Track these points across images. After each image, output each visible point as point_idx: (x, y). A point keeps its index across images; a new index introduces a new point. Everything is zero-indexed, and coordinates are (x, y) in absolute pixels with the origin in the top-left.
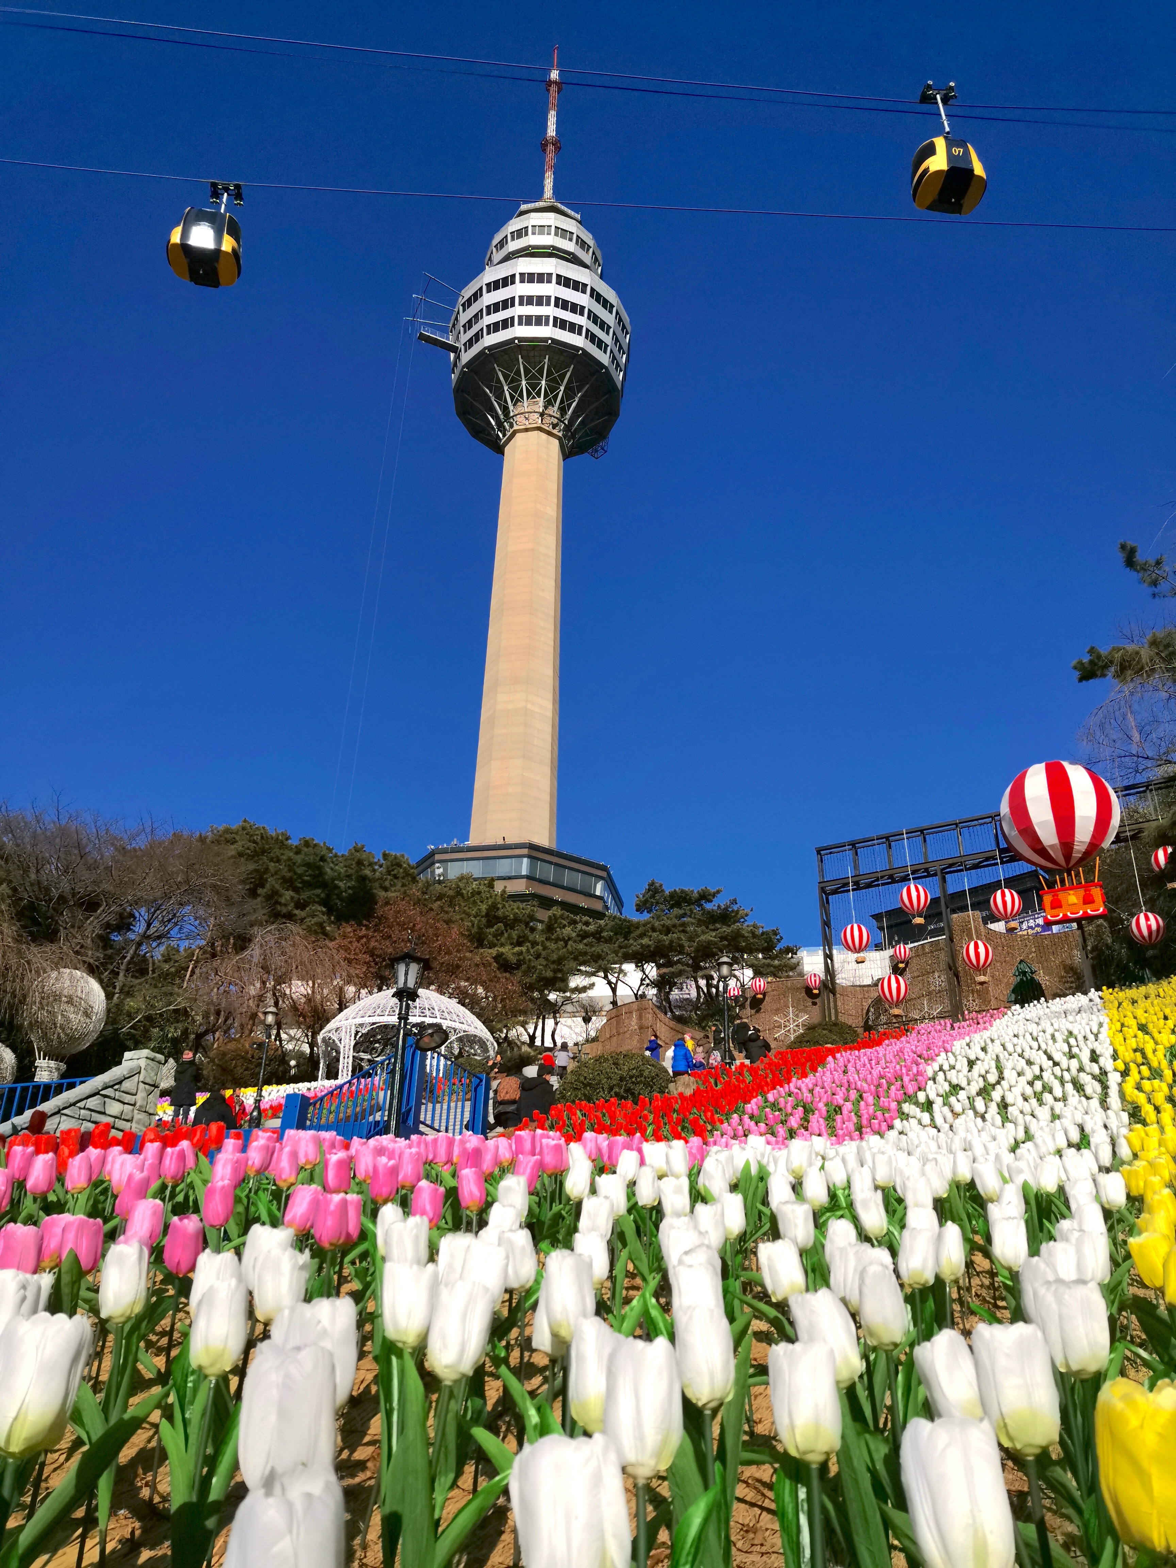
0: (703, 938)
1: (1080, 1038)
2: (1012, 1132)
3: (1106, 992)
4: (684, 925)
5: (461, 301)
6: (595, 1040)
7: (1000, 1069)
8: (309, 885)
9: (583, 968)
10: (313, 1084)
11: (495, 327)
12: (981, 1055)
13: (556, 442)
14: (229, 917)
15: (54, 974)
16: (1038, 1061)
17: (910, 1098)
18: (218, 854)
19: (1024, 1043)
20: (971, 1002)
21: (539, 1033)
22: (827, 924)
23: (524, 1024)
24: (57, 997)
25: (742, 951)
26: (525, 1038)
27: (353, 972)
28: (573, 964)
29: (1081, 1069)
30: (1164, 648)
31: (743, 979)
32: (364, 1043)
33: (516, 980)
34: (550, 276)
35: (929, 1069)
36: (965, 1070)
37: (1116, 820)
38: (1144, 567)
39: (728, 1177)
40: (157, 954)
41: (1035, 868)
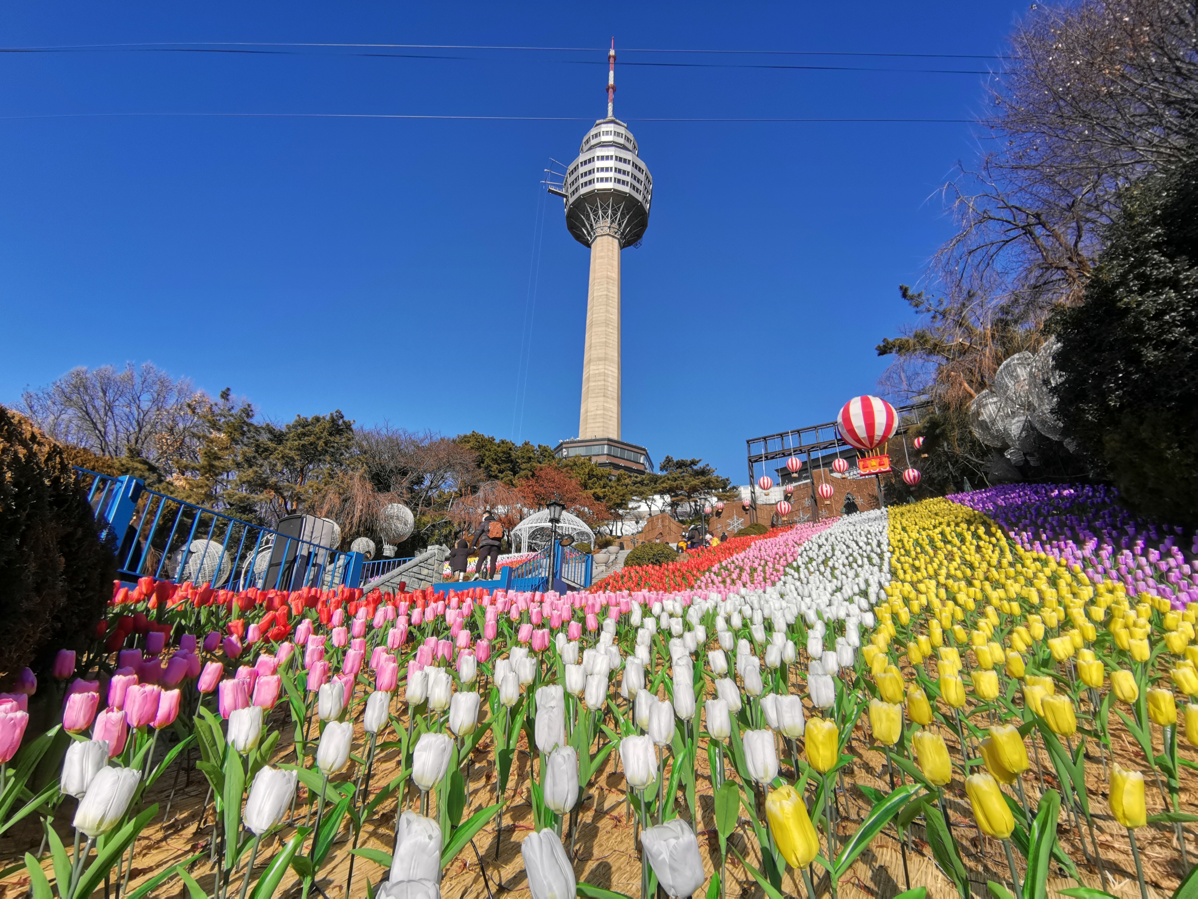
0: (693, 483)
1: (873, 534)
2: (836, 583)
3: (890, 508)
4: (683, 477)
5: (568, 171)
6: (641, 532)
7: (833, 550)
8: (504, 462)
9: (635, 498)
10: (510, 555)
11: (585, 184)
12: (825, 543)
13: (617, 241)
14: (467, 477)
15: (390, 506)
16: (851, 546)
17: (789, 565)
18: (462, 448)
19: (847, 536)
20: (823, 512)
21: (614, 529)
22: (752, 476)
23: (607, 525)
24: (392, 517)
25: (712, 489)
26: (608, 531)
27: (526, 502)
28: (630, 496)
29: (872, 551)
30: (921, 338)
31: (712, 502)
32: (533, 536)
33: (603, 504)
34: (612, 156)
35: (799, 550)
36: (816, 551)
37: (896, 424)
38: (912, 298)
39: (700, 615)
40: (435, 495)
41: (855, 448)
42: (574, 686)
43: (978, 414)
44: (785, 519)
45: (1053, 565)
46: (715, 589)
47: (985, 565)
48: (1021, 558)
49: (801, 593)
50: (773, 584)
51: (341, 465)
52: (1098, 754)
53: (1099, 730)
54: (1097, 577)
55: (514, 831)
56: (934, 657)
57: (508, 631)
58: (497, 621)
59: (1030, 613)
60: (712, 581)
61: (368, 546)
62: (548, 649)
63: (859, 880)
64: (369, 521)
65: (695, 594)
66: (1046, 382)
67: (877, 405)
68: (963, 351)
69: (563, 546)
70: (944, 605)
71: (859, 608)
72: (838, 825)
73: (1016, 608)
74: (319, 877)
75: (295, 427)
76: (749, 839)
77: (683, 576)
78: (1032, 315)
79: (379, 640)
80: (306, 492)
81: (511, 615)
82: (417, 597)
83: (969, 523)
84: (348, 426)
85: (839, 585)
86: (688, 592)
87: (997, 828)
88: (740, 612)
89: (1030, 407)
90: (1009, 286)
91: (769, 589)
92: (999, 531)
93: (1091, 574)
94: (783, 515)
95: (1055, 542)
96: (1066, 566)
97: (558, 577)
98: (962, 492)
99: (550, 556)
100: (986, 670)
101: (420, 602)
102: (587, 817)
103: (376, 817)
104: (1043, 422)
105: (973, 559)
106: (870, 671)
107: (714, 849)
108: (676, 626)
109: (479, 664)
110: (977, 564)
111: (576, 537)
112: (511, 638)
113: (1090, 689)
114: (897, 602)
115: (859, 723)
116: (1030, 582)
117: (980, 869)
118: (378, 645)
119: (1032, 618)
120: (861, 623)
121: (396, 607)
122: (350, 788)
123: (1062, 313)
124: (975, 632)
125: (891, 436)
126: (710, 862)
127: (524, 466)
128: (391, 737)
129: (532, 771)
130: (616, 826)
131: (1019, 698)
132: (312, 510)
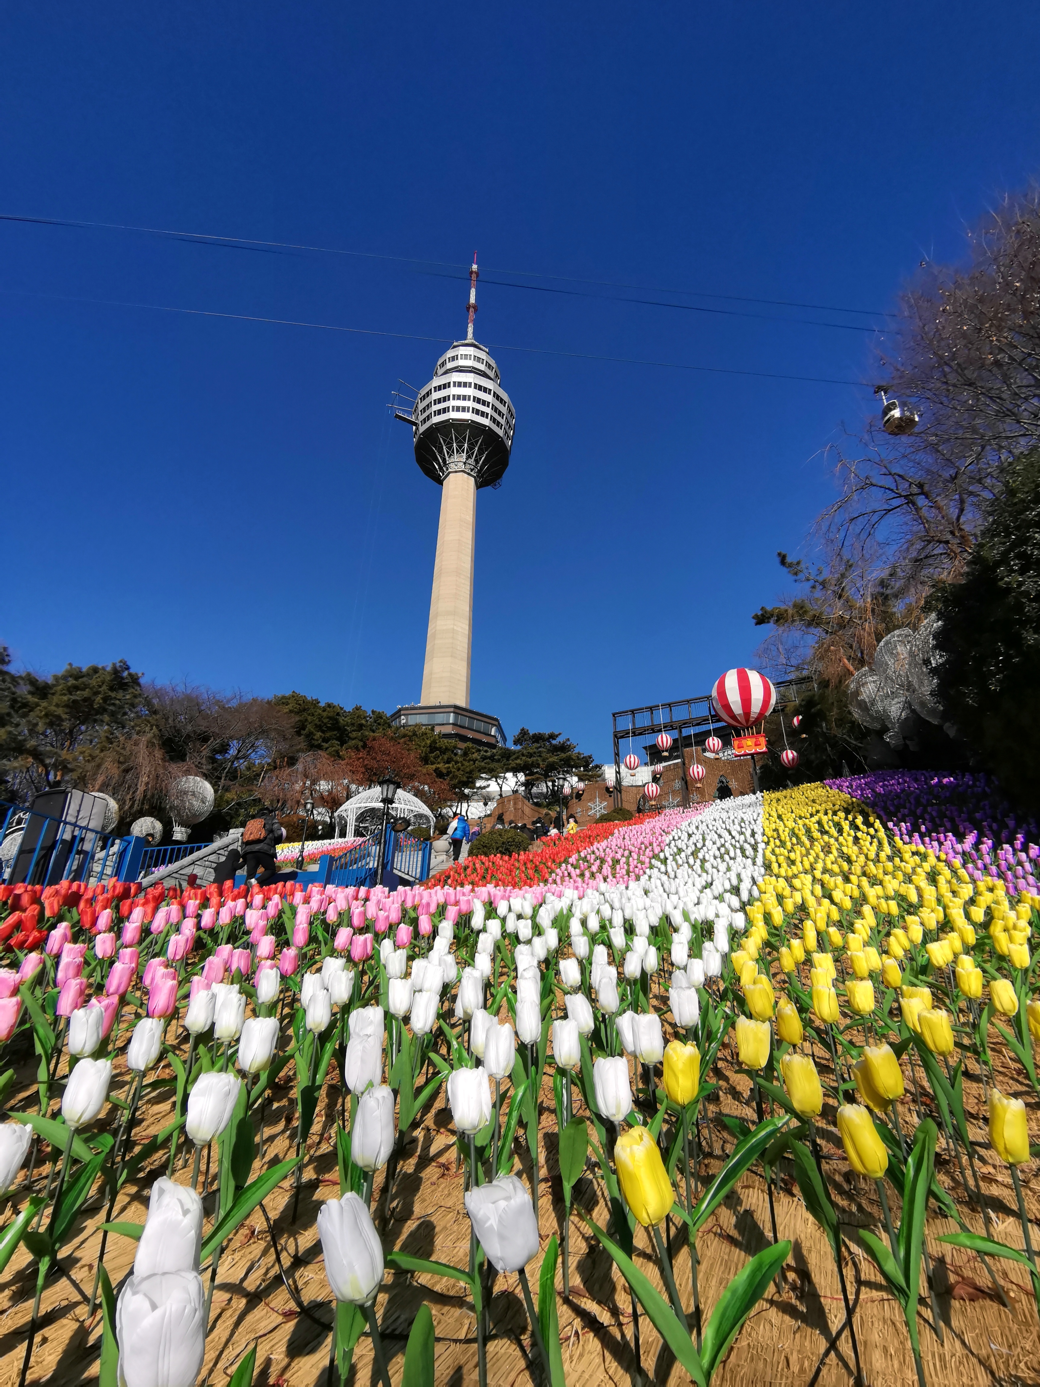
0: (550, 760)
1: (747, 823)
2: (705, 878)
3: (765, 793)
4: (540, 752)
5: (420, 396)
6: (489, 816)
7: (704, 839)
8: (330, 729)
9: (483, 775)
10: (332, 841)
11: (439, 412)
12: (695, 831)
13: (473, 479)
14: (283, 746)
15: (184, 779)
16: (723, 835)
17: (656, 856)
18: (278, 711)
19: (719, 824)
20: (695, 796)
22: (617, 754)
23: (451, 806)
24: (186, 793)
25: (572, 767)
27: (355, 778)
28: (478, 774)
29: (746, 841)
30: (800, 609)
31: (572, 783)
32: (361, 818)
33: (447, 781)
34: (470, 383)
35: (667, 839)
36: (686, 840)
37: (773, 701)
38: (790, 565)
39: (552, 917)
40: (243, 767)
41: (729, 726)
42: (398, 1006)
43: (857, 693)
44: (653, 803)
45: (932, 860)
46: (571, 885)
47: (862, 858)
48: (899, 851)
49: (667, 890)
50: (638, 878)
51: (123, 727)
52: (978, 1072)
53: (978, 1044)
54: (977, 874)
55: (317, 1187)
56: (808, 962)
57: (323, 936)
58: (311, 923)
59: (910, 913)
60: (569, 874)
61: (154, 828)
62: (371, 958)
63: (721, 1229)
64: (157, 797)
65: (549, 891)
66: (927, 662)
67: (754, 678)
68: (842, 624)
69: (397, 831)
70: (819, 904)
71: (729, 906)
72: (699, 1163)
73: (893, 907)
74: (61, 1255)
75: (65, 678)
76: (599, 1185)
77: (536, 869)
78: (913, 590)
79: (157, 948)
80: (76, 759)
81: (327, 916)
82: (210, 894)
83: (847, 811)
84: (135, 680)
85: (709, 880)
86: (539, 889)
87: (869, 1166)
88: (598, 912)
89: (909, 687)
90: (890, 557)
91: (632, 884)
92: (878, 821)
93: (971, 870)
94: (651, 799)
95: (934, 834)
96: (945, 861)
97: (389, 868)
98: (841, 777)
99: (380, 843)
100: (862, 979)
101: (214, 900)
102: (409, 1166)
103: (141, 1175)
104: (923, 704)
105: (850, 853)
106: (739, 979)
107: (558, 1199)
108: (524, 929)
109: (283, 977)
110: (854, 858)
111: (412, 820)
112: (326, 944)
113: (970, 999)
114: (770, 900)
115: (726, 1040)
116: (908, 879)
117: (854, 1209)
118: (154, 956)
119: (910, 919)
120: (731, 925)
121: (183, 907)
122: (108, 1140)
123: (943, 590)
124: (851, 936)
125: (768, 714)
126: (553, 1215)
127: (354, 735)
128: (167, 1071)
129: (344, 1110)
130: (443, 1175)
131: (896, 1009)
132: (82, 784)
